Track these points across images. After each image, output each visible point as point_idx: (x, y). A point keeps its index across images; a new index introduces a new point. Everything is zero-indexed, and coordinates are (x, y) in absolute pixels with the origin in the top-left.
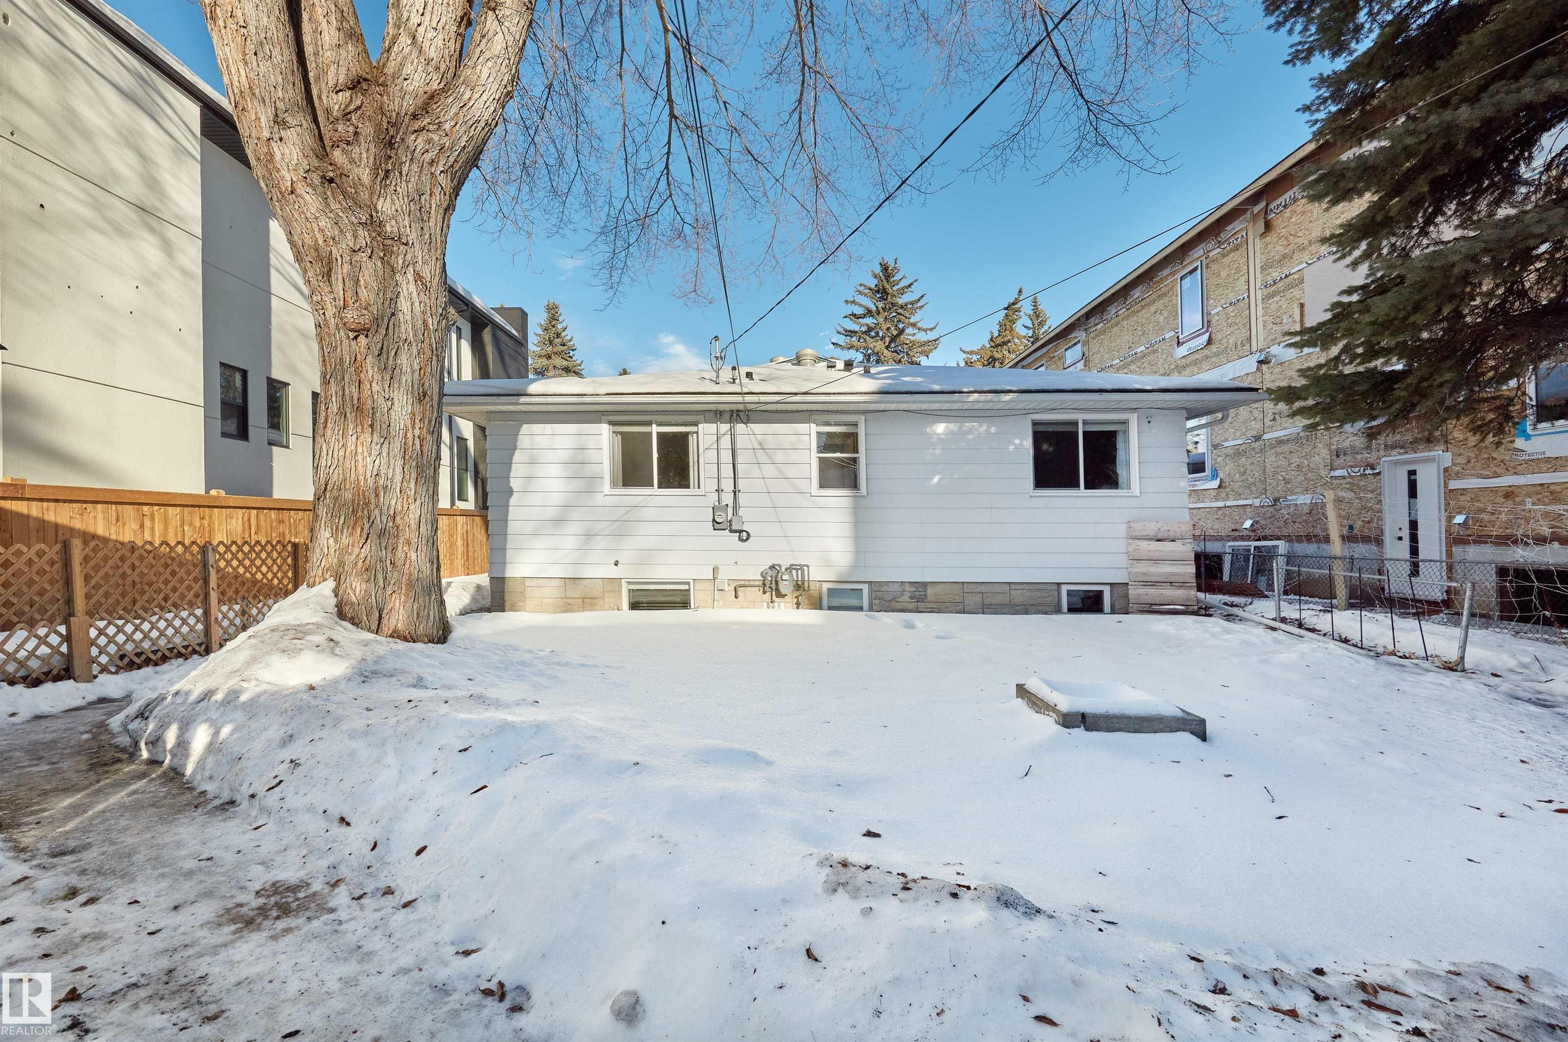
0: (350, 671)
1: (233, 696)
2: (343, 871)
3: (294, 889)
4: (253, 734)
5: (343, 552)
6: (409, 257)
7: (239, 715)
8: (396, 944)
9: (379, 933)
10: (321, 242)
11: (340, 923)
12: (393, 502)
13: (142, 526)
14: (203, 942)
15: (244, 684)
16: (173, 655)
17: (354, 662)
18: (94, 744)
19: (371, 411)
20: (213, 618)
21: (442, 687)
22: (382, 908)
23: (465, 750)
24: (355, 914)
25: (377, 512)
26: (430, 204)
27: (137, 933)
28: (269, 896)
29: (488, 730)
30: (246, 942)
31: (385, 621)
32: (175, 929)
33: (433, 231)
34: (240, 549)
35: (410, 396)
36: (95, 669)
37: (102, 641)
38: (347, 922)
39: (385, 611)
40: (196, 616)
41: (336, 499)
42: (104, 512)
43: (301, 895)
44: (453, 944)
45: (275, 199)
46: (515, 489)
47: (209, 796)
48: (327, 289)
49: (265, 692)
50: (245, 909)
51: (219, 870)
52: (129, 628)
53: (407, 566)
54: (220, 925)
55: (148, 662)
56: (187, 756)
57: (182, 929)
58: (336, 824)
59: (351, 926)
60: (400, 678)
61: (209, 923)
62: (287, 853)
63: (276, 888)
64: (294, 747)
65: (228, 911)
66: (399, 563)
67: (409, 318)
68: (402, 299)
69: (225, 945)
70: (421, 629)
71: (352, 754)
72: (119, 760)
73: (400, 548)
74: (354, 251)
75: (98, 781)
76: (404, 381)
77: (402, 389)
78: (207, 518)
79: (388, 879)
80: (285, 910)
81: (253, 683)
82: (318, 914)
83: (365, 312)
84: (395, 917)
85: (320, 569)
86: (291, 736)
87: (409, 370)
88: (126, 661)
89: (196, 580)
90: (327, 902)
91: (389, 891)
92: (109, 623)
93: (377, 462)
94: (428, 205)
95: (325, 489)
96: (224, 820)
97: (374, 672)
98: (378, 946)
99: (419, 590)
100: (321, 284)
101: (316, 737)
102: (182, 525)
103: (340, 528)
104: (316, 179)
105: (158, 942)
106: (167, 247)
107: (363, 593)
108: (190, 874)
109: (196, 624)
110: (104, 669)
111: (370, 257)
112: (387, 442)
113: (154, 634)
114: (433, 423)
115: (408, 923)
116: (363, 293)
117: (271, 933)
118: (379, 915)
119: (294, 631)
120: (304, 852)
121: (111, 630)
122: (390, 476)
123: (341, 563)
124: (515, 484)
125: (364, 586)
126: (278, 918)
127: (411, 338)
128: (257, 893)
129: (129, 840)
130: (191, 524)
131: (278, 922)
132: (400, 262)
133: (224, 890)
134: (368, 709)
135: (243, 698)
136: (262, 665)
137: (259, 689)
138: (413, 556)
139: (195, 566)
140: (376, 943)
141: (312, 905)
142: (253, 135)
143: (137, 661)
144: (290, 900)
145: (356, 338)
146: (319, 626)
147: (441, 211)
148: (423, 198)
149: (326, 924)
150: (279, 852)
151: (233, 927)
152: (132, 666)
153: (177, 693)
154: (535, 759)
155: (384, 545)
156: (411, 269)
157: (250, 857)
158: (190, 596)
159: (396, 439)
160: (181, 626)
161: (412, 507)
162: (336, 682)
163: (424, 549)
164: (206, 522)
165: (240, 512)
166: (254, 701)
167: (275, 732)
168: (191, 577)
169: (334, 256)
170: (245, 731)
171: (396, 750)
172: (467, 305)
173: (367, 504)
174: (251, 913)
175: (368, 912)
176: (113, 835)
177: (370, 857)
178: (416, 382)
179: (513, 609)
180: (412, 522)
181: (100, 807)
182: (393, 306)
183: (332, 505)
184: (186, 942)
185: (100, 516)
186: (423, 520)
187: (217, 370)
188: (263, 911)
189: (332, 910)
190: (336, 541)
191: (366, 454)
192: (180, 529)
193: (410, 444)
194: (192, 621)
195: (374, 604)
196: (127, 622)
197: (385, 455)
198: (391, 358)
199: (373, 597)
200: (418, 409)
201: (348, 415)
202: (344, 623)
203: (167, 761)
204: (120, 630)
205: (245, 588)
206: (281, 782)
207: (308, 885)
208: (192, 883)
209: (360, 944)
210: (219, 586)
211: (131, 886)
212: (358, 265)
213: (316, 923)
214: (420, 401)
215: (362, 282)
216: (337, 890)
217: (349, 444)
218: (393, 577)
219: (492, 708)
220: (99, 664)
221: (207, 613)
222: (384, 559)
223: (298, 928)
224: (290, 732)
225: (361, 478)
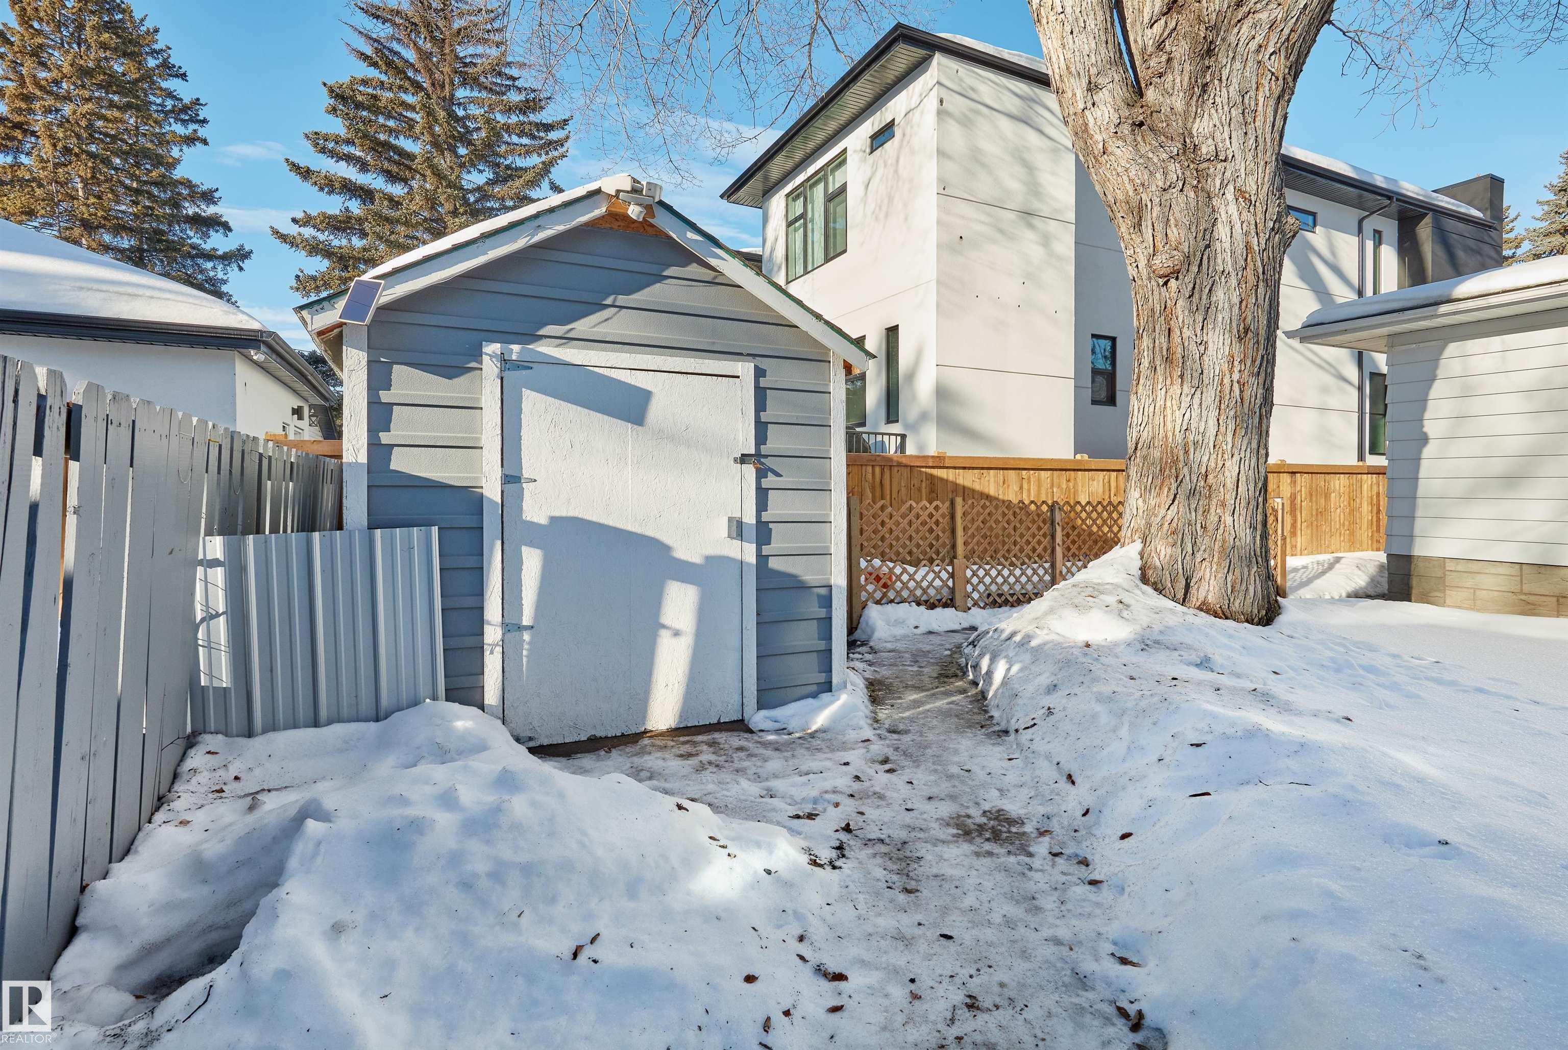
0: (1132, 636)
1: (1028, 638)
2: (1054, 825)
3: (1011, 822)
4: (1031, 676)
5: (1150, 513)
6: (1228, 174)
7: (1027, 657)
8: (1064, 913)
9: (1056, 894)
10: (1131, 193)
11: (1031, 869)
12: (1205, 459)
13: (1021, 488)
14: (932, 832)
15: (1037, 630)
16: (1025, 600)
17: (1138, 628)
18: (949, 659)
19: (1181, 361)
20: (1058, 572)
21: (1230, 673)
22: (1070, 874)
23: (1198, 745)
24: (1046, 867)
25: (1186, 470)
26: (1256, 100)
27: (900, 805)
28: (990, 819)
29: (1233, 730)
30: (958, 847)
31: (1193, 591)
32: (921, 814)
33: (1260, 132)
34: (1094, 509)
35: (1227, 336)
36: (970, 603)
37: (975, 580)
38: (1037, 871)
39: (1194, 580)
40: (1044, 568)
41: (1145, 458)
42: (995, 477)
43: (1014, 830)
44: (1115, 943)
45: (1091, 166)
46: (1431, 435)
47: (994, 722)
48: (1139, 240)
49: (1052, 641)
50: (969, 821)
51: (970, 782)
52: (994, 573)
53: (1221, 531)
54: (948, 825)
55: (1006, 603)
56: (990, 684)
57: (925, 816)
58: (1065, 778)
59: (1037, 876)
60: (1182, 653)
61: (942, 820)
62: (1022, 789)
63: (999, 816)
64: (1055, 696)
65: (959, 816)
66: (1211, 527)
67: (1227, 245)
68: (1219, 225)
69: (943, 842)
70: (1237, 604)
71: (1095, 716)
72: (956, 676)
73: (1212, 511)
74: (1164, 190)
75: (937, 688)
76: (1220, 319)
77: (1217, 330)
78: (1072, 481)
79: (1088, 850)
80: (996, 837)
81: (1046, 631)
82: (1018, 852)
83: (1175, 253)
84: (1074, 888)
85: (1129, 530)
86: (1055, 686)
87: (1226, 305)
88: (991, 599)
89: (1044, 536)
90: (1029, 846)
91: (1085, 863)
92: (980, 567)
93: (1187, 415)
94: (1253, 103)
95: (1136, 449)
96: (994, 744)
97: (1157, 642)
98: (1049, 907)
99: (1235, 560)
100: (1133, 236)
101: (1073, 692)
102: (1052, 486)
103: (1148, 488)
104: (1126, 129)
105: (908, 818)
106: (1046, 241)
107: (1168, 557)
108: (950, 777)
109: (1044, 575)
110: (976, 604)
111: (1181, 190)
112: (1198, 392)
113: (1012, 580)
114: (1258, 362)
115: (1084, 900)
116: (1173, 233)
117: (977, 849)
118: (1063, 878)
119: (1091, 589)
120: (1032, 794)
121: (981, 573)
122: (1201, 430)
123: (1149, 525)
124: (1430, 427)
125: (1169, 550)
126: (988, 840)
127: (1229, 268)
128: (985, 812)
129: (931, 737)
130: (1059, 486)
131: (987, 843)
132: (1218, 182)
133: (965, 800)
134: (1132, 678)
135: (1034, 643)
136: (1056, 616)
137: (1047, 638)
138: (1229, 520)
139: (1044, 522)
140: (1049, 903)
141: (1017, 842)
142: (1071, 113)
143: (999, 601)
144: (1004, 829)
145: (1166, 283)
146: (1117, 586)
147: (1272, 102)
148: (1247, 97)
149: (1018, 863)
150: (1015, 786)
151: (955, 831)
152: (994, 604)
153: (996, 630)
154: (1281, 783)
155: (1193, 506)
156: (1231, 187)
157: (994, 781)
158: (1040, 550)
159: (1210, 387)
160: (1032, 576)
161: (1228, 464)
162: (1116, 644)
163: (1243, 512)
164: (1071, 484)
165: (1101, 474)
166: (1040, 648)
167: (1045, 680)
168: (1041, 533)
169: (1144, 202)
170: (1027, 672)
171: (1131, 724)
172: (1390, 198)
173: (1176, 462)
174: (972, 827)
175: (1056, 871)
176: (925, 729)
177: (1080, 821)
178: (1235, 318)
179: (1425, 599)
180: (1228, 481)
181: (928, 707)
182: (1207, 237)
183: (1141, 464)
184: (923, 827)
185: (992, 480)
186: (1243, 478)
187: (1089, 342)
188: (981, 828)
189: (1030, 855)
190: (1144, 501)
191: (1175, 408)
192: (1050, 490)
193: (1227, 391)
194: (1041, 572)
195: (1181, 571)
196: (992, 567)
197: (1196, 406)
198: (1204, 297)
199: (1180, 563)
200: (1236, 347)
201: (1158, 368)
202: (1145, 587)
203: (980, 685)
204: (987, 573)
205: (1087, 546)
206: (1035, 724)
207: (1023, 823)
208: (948, 784)
209: (1037, 896)
210: (1064, 542)
211: (915, 770)
212: (1168, 204)
213: (1012, 859)
214: (1240, 339)
215: (1172, 222)
216: (1040, 839)
217: (1158, 399)
218: (1205, 542)
219: (1273, 711)
220: (973, 599)
221: (1053, 566)
222: (1193, 522)
223: (998, 856)
224: (1055, 682)
225: (1170, 434)
